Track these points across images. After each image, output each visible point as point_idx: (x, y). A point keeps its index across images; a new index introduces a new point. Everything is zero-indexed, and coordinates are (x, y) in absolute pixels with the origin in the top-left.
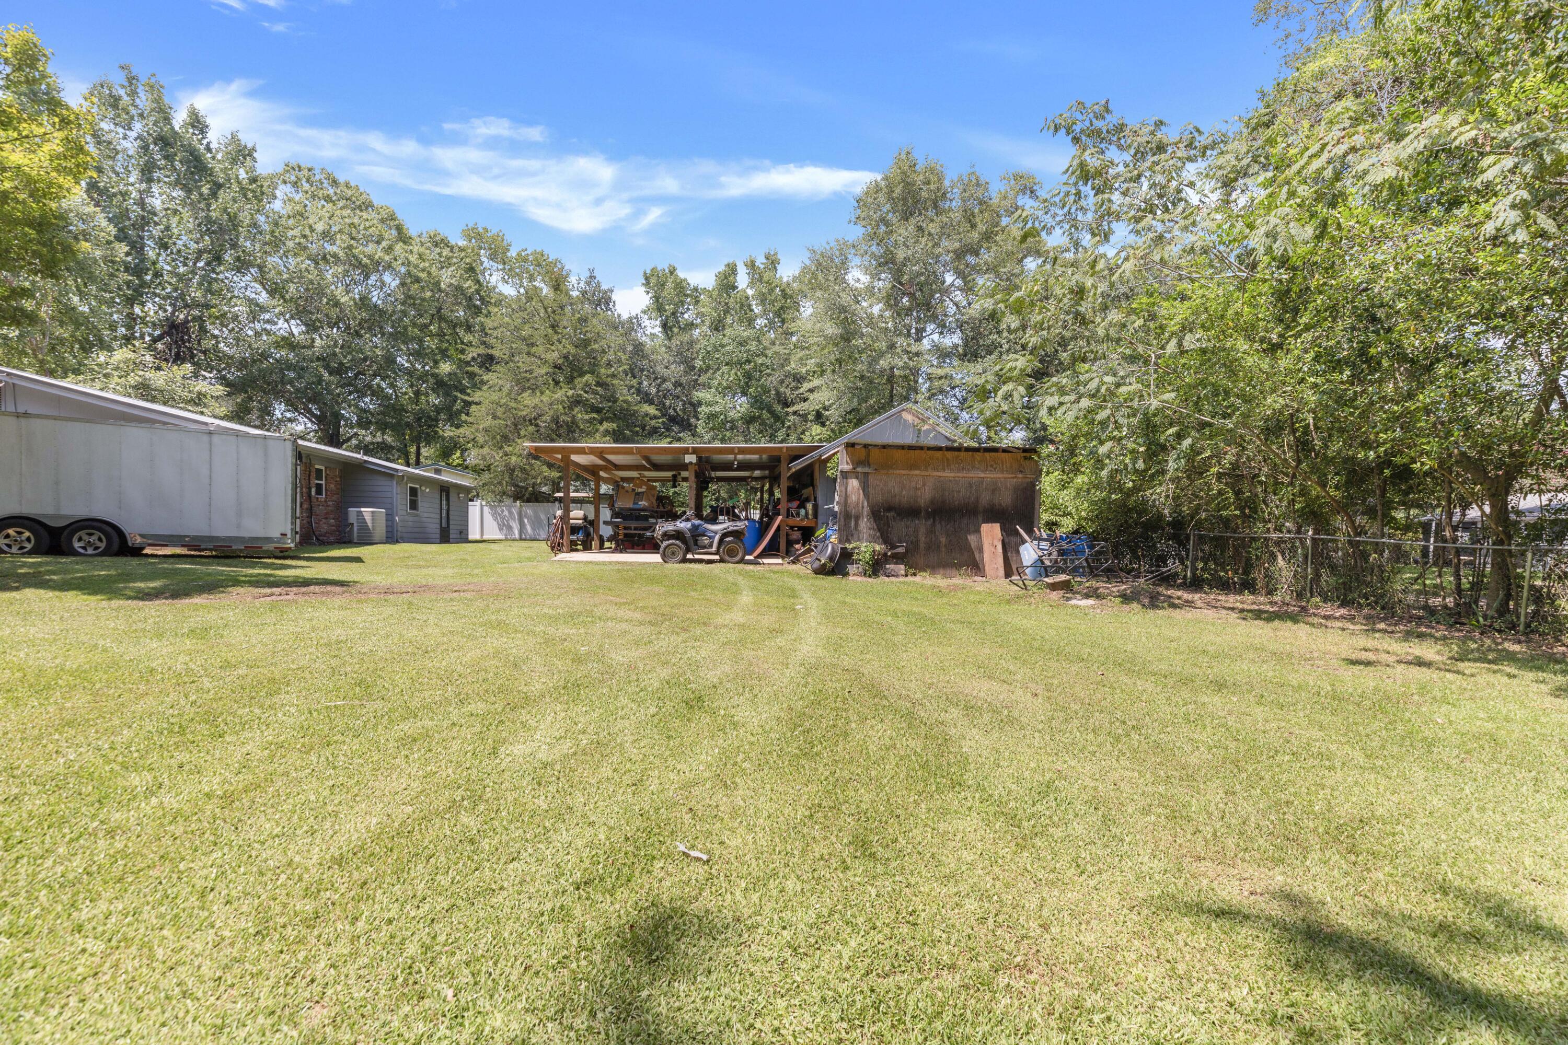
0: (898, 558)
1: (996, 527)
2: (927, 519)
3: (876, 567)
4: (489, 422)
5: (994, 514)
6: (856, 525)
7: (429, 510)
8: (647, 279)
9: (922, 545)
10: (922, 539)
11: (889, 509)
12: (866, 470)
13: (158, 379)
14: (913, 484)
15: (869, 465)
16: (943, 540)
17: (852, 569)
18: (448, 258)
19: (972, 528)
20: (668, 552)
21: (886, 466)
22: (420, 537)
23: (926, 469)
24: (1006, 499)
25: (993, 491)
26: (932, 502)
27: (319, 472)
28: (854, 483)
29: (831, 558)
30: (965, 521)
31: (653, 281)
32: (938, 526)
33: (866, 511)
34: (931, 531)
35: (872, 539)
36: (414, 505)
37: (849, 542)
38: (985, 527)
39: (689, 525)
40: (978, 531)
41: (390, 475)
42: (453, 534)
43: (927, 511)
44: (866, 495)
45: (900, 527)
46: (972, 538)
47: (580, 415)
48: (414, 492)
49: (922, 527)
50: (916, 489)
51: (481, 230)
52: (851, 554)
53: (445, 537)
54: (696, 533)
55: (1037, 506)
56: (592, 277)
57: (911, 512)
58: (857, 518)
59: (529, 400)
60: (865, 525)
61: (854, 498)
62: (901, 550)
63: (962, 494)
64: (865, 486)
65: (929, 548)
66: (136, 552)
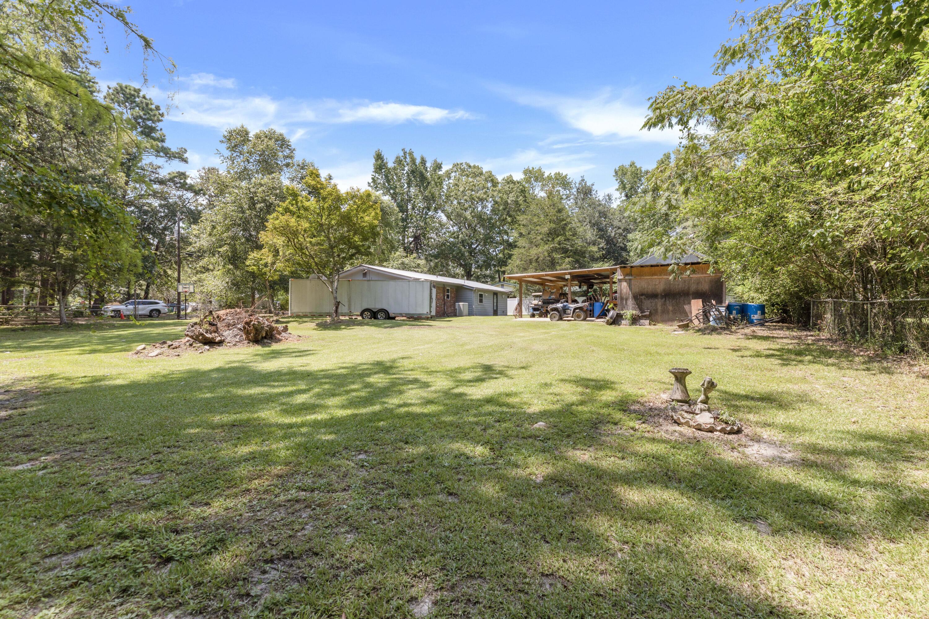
0: (646, 317)
1: (700, 301)
2: (662, 299)
3: (635, 321)
4: (518, 262)
5: (698, 295)
6: (626, 302)
7: (488, 303)
8: (616, 172)
9: (659, 311)
10: (659, 308)
11: (642, 295)
12: (630, 278)
13: (406, 260)
14: (654, 283)
15: (632, 275)
16: (671, 308)
17: (623, 322)
18: (512, 188)
19: (686, 302)
20: (553, 316)
21: (640, 275)
22: (484, 313)
23: (661, 275)
24: (705, 287)
25: (698, 284)
26: (664, 290)
27: (448, 290)
28: (624, 284)
29: (611, 318)
30: (682, 299)
31: (620, 173)
32: (668, 302)
33: (631, 296)
34: (664, 304)
35: (634, 309)
36: (481, 301)
37: (622, 310)
38: (693, 302)
39: (562, 305)
40: (689, 303)
41: (471, 289)
42: (499, 312)
43: (661, 295)
44: (630, 288)
45: (647, 303)
46: (686, 307)
47: (557, 256)
48: (481, 296)
49: (659, 303)
50: (655, 285)
51: (531, 169)
52: (622, 316)
53: (495, 313)
54: (565, 309)
55: (724, 290)
56: (583, 180)
57: (653, 296)
58: (626, 300)
59: (534, 252)
60: (630, 302)
61: (624, 291)
62: (647, 313)
63: (680, 286)
64: (630, 286)
65: (663, 312)
66: (394, 318)
